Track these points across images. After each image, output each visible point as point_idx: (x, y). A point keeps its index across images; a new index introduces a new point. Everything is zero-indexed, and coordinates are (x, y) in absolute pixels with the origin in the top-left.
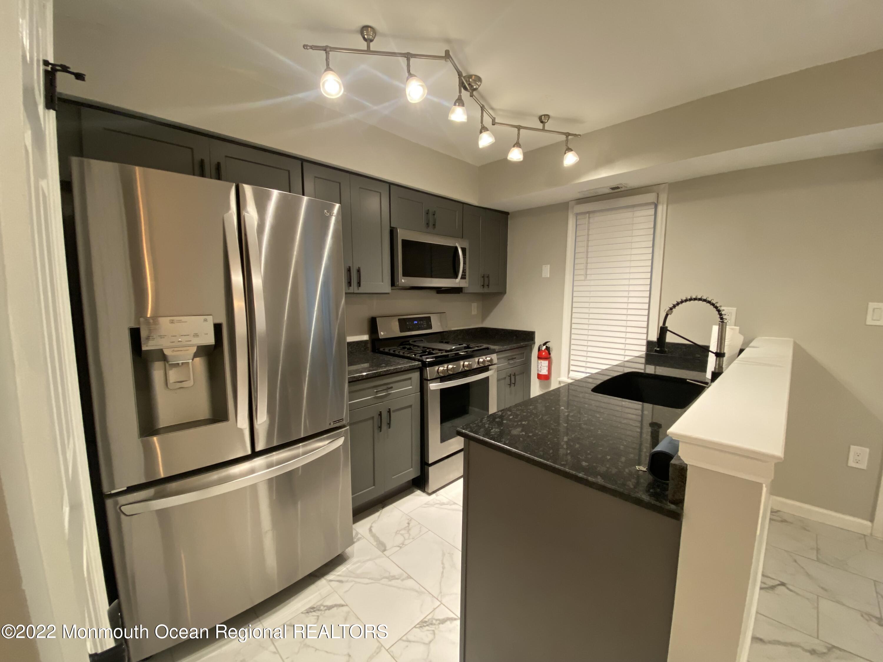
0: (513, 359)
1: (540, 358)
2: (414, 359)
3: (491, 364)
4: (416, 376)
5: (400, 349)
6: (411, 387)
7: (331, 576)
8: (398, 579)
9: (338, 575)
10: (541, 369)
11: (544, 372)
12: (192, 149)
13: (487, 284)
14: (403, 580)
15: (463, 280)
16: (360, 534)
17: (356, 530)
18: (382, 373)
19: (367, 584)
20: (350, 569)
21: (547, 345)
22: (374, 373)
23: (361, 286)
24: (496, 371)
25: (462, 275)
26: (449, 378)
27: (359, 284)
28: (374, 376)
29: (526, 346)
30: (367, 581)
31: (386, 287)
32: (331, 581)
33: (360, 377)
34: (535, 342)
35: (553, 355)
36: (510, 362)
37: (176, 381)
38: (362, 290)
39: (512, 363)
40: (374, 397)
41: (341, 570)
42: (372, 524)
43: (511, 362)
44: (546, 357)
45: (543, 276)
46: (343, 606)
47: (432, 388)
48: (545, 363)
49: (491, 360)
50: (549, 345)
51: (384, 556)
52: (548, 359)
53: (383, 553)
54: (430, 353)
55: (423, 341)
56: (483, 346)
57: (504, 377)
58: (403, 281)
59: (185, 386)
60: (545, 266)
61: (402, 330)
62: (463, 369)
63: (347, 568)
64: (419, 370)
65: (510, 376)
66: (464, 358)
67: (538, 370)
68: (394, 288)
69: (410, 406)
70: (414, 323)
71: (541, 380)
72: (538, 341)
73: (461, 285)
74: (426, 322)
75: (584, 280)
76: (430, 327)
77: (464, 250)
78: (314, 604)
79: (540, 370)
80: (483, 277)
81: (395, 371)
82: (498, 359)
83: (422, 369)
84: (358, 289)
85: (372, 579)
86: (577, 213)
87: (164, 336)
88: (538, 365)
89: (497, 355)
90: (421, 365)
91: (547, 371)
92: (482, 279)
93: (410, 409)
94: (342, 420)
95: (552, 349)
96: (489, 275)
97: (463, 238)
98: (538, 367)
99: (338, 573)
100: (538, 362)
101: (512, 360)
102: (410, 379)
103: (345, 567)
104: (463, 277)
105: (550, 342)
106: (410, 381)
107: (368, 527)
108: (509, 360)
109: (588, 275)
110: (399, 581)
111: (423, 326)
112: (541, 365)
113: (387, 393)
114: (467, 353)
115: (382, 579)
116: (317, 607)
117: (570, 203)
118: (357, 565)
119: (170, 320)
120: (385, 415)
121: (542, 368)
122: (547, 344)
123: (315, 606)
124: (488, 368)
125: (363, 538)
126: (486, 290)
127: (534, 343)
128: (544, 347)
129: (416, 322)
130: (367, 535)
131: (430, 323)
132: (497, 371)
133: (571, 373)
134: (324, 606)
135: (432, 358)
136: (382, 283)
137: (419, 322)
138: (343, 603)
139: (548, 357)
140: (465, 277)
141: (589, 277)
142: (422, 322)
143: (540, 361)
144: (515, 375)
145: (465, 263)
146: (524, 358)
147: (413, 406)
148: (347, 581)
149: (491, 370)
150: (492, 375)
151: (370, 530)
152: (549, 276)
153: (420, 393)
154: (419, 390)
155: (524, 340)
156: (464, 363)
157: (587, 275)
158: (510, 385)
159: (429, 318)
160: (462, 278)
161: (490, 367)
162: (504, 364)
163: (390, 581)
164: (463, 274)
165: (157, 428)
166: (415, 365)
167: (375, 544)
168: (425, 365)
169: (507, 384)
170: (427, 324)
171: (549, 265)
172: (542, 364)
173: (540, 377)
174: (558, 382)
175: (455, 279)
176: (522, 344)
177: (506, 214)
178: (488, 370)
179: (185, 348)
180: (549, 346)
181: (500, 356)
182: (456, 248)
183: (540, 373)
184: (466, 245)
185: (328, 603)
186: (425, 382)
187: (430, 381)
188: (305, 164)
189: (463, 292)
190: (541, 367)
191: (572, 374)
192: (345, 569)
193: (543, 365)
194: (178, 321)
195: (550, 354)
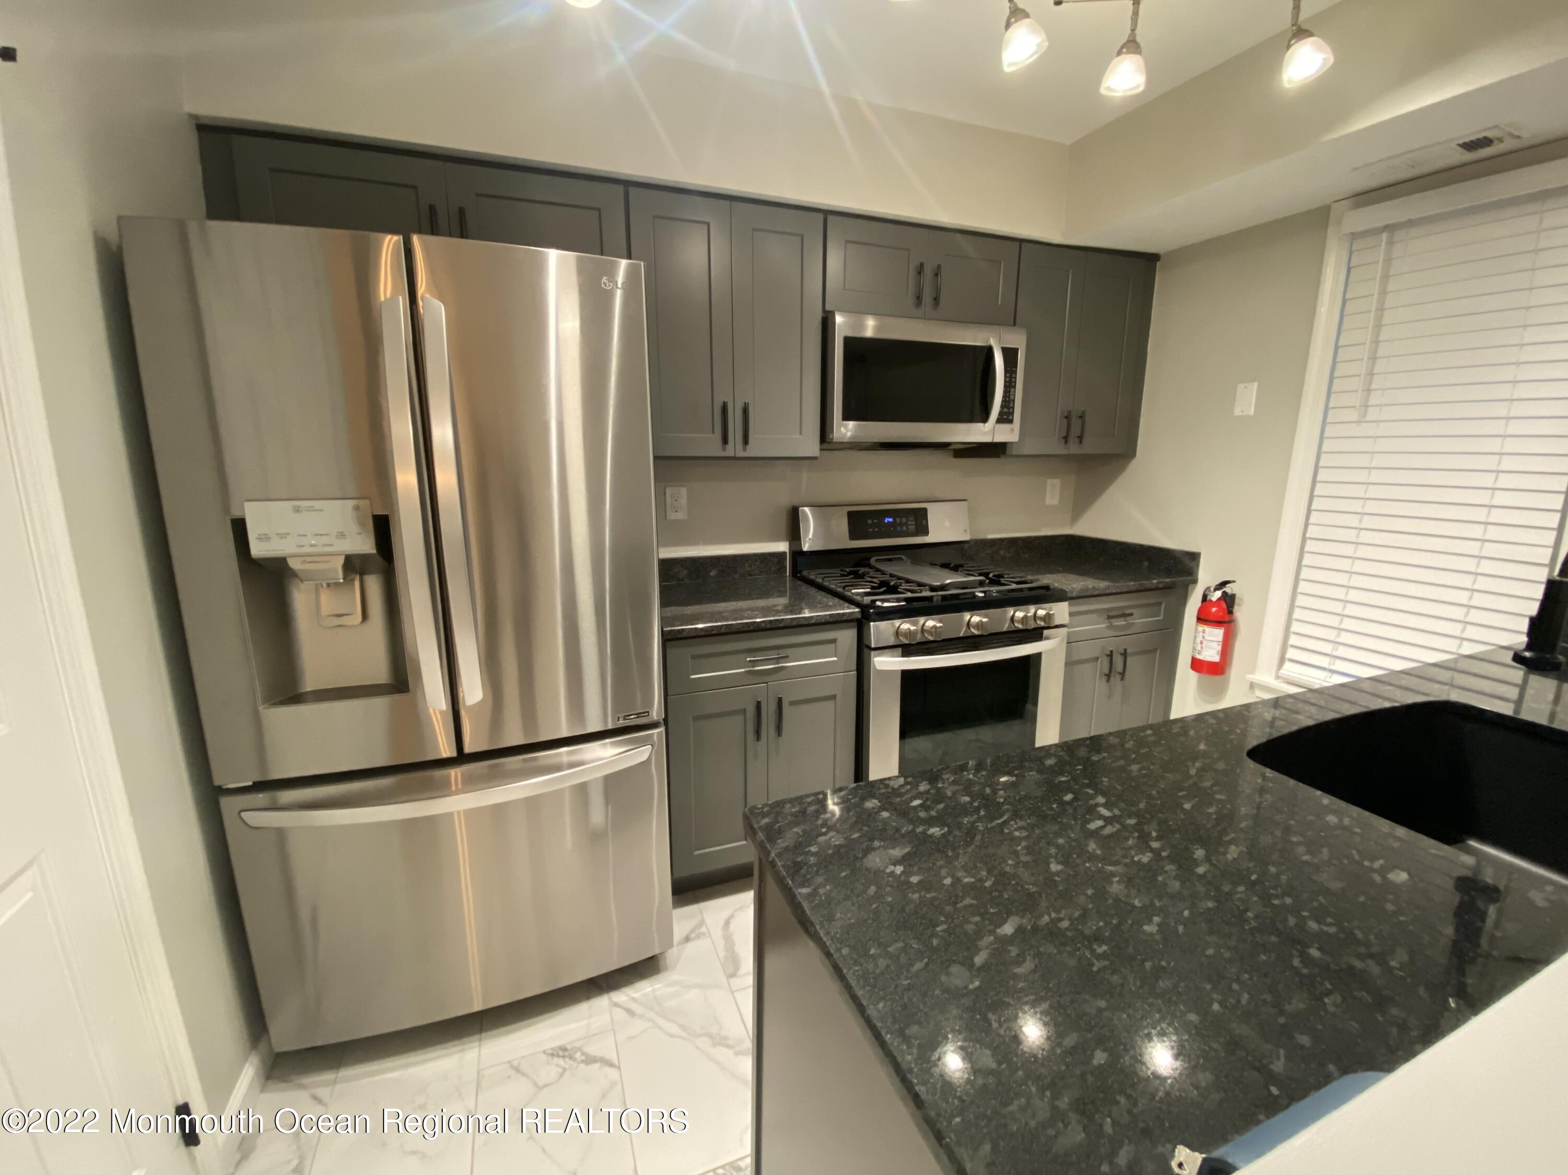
0: (1124, 615)
1: (1203, 618)
2: (851, 602)
3: (1046, 625)
4: (848, 637)
5: (839, 575)
6: (835, 659)
7: (621, 996)
8: (729, 1047)
9: (634, 999)
10: (1202, 648)
11: (1211, 654)
12: (414, 187)
13: (1079, 435)
14: (737, 1053)
15: (1006, 427)
16: (707, 927)
17: (702, 916)
18: (763, 624)
19: (672, 1036)
20: (658, 993)
21: (1228, 589)
22: (746, 623)
23: (750, 443)
24: (1065, 642)
25: (1001, 413)
26: (927, 649)
27: (746, 441)
28: (745, 629)
29: (1168, 588)
30: (674, 1029)
31: (810, 446)
32: (617, 1005)
33: (713, 630)
34: (1197, 579)
35: (1240, 613)
36: (1115, 624)
37: (331, 613)
38: (752, 451)
39: (1122, 626)
40: (745, 671)
41: (643, 989)
42: (736, 911)
43: (1120, 622)
44: (1220, 620)
45: (1237, 412)
46: (612, 1065)
47: (879, 667)
48: (1216, 634)
49: (1048, 617)
50: (1232, 590)
51: (727, 986)
52: (1225, 625)
53: (727, 979)
54: (893, 590)
55: (903, 560)
56: (1037, 580)
57: (1093, 655)
58: (846, 430)
59: (349, 623)
60: (1246, 387)
61: (854, 535)
62: (1013, 626)
63: (653, 989)
64: (855, 624)
65: (1110, 655)
66: (975, 605)
67: (1194, 649)
68: (825, 446)
69: (833, 697)
70: (886, 521)
71: (1201, 674)
72: (1206, 577)
73: (999, 439)
74: (919, 520)
75: (1358, 422)
76: (925, 531)
77: (1010, 355)
78: (570, 1043)
79: (1199, 648)
80: (1066, 417)
81: (794, 623)
82: (1071, 614)
83: (861, 624)
84: (745, 450)
85: (682, 1027)
86: (1353, 234)
87: (286, 534)
88: (1195, 637)
89: (1070, 605)
90: (859, 616)
91: (1218, 654)
92: (1065, 421)
93: (830, 704)
94: (647, 714)
95: (1241, 599)
96: (1084, 412)
97: (1014, 324)
98: (1194, 642)
99: (635, 995)
100: (1196, 629)
101: (1122, 619)
102: (834, 641)
103: (651, 986)
104: (1005, 417)
105: (1234, 582)
106: (833, 645)
107: (725, 915)
108: (1109, 617)
109: (1370, 409)
110: (730, 1052)
111: (907, 528)
112: (1204, 637)
113: (776, 666)
114: (985, 594)
115: (701, 1035)
116: (571, 1049)
117: (1335, 205)
118: (672, 989)
119: (294, 507)
120: (768, 711)
121: (1203, 646)
122: (1227, 586)
123: (569, 1047)
124: (1042, 634)
125: (707, 935)
126: (1074, 449)
127: (1195, 581)
128: (1219, 594)
129: (891, 520)
130: (717, 933)
131: (924, 521)
132: (1067, 643)
133: (1287, 665)
134: (583, 1054)
135: (898, 600)
136: (800, 436)
137: (898, 520)
138: (615, 1061)
139: (1227, 619)
140: (1011, 417)
141: (1372, 414)
142: (904, 520)
143: (1201, 628)
144: (1125, 654)
145: (1010, 385)
146: (1160, 616)
147: (838, 698)
148: (642, 1017)
149: (1047, 638)
150: (1052, 651)
151: (727, 923)
152: (1252, 413)
153: (856, 672)
154: (854, 667)
155: (1169, 572)
156: (971, 617)
157: (1367, 406)
158: (1108, 676)
159: (924, 511)
160: (1000, 420)
161: (1046, 632)
162: (1094, 626)
163: (714, 1045)
164: (1005, 410)
165: (304, 691)
166: (844, 614)
167: (722, 954)
168: (868, 614)
169: (1101, 673)
170: (916, 525)
171: (1256, 384)
172: (1205, 635)
173: (1197, 665)
174: (1248, 685)
175: (981, 424)
176: (1155, 581)
177: (1149, 260)
178: (1042, 637)
179: (326, 558)
180: (1234, 593)
181: (1076, 609)
182: (989, 351)
183: (1198, 657)
184: (1018, 340)
185: (593, 1049)
186: (866, 650)
187: (876, 652)
188: (633, 191)
189: (1008, 452)
190: (1201, 643)
191: (1289, 669)
192: (649, 989)
193: (1207, 638)
194: (309, 509)
195: (1230, 612)
